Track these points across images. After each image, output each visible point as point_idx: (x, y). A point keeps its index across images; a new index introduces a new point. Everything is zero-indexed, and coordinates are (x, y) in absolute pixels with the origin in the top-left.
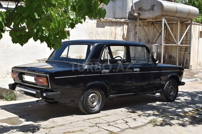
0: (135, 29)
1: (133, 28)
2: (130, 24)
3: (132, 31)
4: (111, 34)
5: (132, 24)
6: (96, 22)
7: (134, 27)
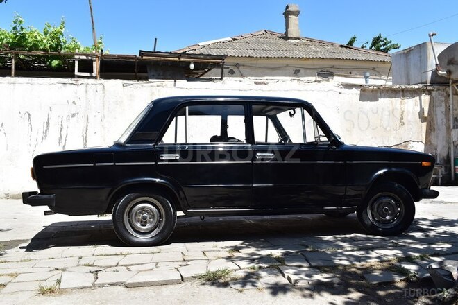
0: (447, 101)
1: (443, 99)
2: (434, 93)
3: (440, 106)
4: (393, 112)
5: (440, 92)
6: (359, 92)
7: (445, 97)
